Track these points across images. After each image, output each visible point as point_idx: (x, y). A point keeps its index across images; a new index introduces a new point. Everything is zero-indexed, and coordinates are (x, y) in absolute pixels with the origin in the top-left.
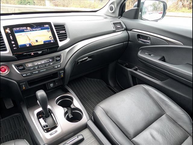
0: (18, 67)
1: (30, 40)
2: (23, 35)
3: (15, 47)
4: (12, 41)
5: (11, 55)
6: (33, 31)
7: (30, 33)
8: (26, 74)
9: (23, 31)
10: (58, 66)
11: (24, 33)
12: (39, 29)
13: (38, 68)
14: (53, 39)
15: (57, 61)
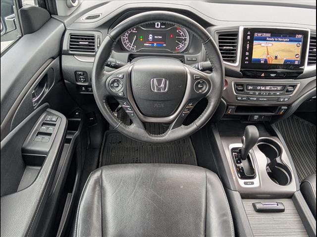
0: (237, 86)
1: (268, 54)
2: (263, 45)
3: (247, 60)
4: (248, 51)
5: (238, 70)
6: (278, 41)
7: (272, 44)
8: (242, 98)
9: (264, 39)
10: (284, 99)
11: (266, 42)
12: (286, 40)
13: (260, 94)
14: (299, 59)
15: (287, 91)
